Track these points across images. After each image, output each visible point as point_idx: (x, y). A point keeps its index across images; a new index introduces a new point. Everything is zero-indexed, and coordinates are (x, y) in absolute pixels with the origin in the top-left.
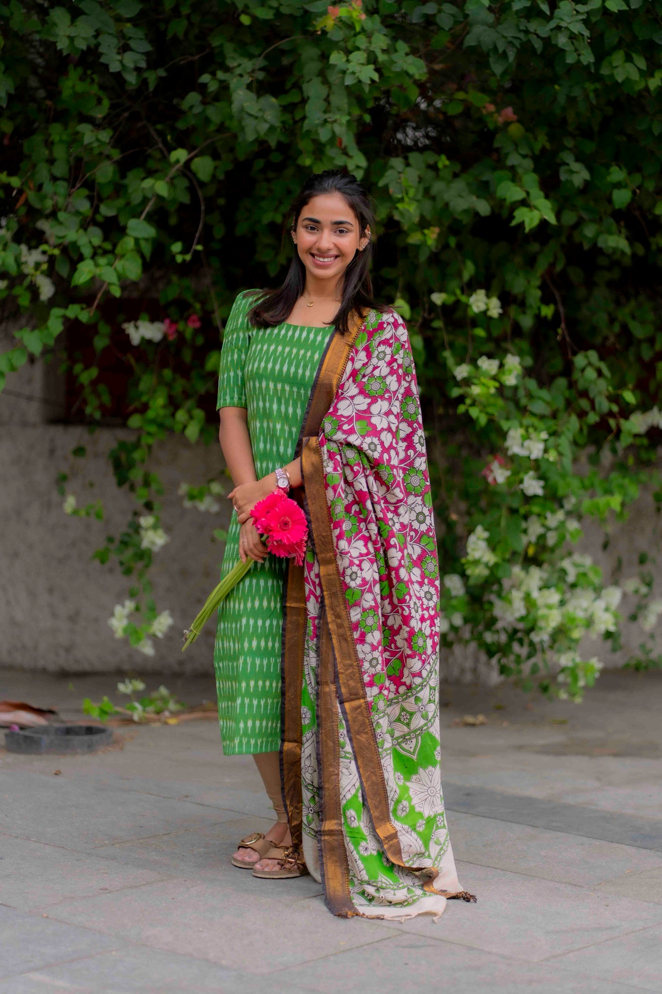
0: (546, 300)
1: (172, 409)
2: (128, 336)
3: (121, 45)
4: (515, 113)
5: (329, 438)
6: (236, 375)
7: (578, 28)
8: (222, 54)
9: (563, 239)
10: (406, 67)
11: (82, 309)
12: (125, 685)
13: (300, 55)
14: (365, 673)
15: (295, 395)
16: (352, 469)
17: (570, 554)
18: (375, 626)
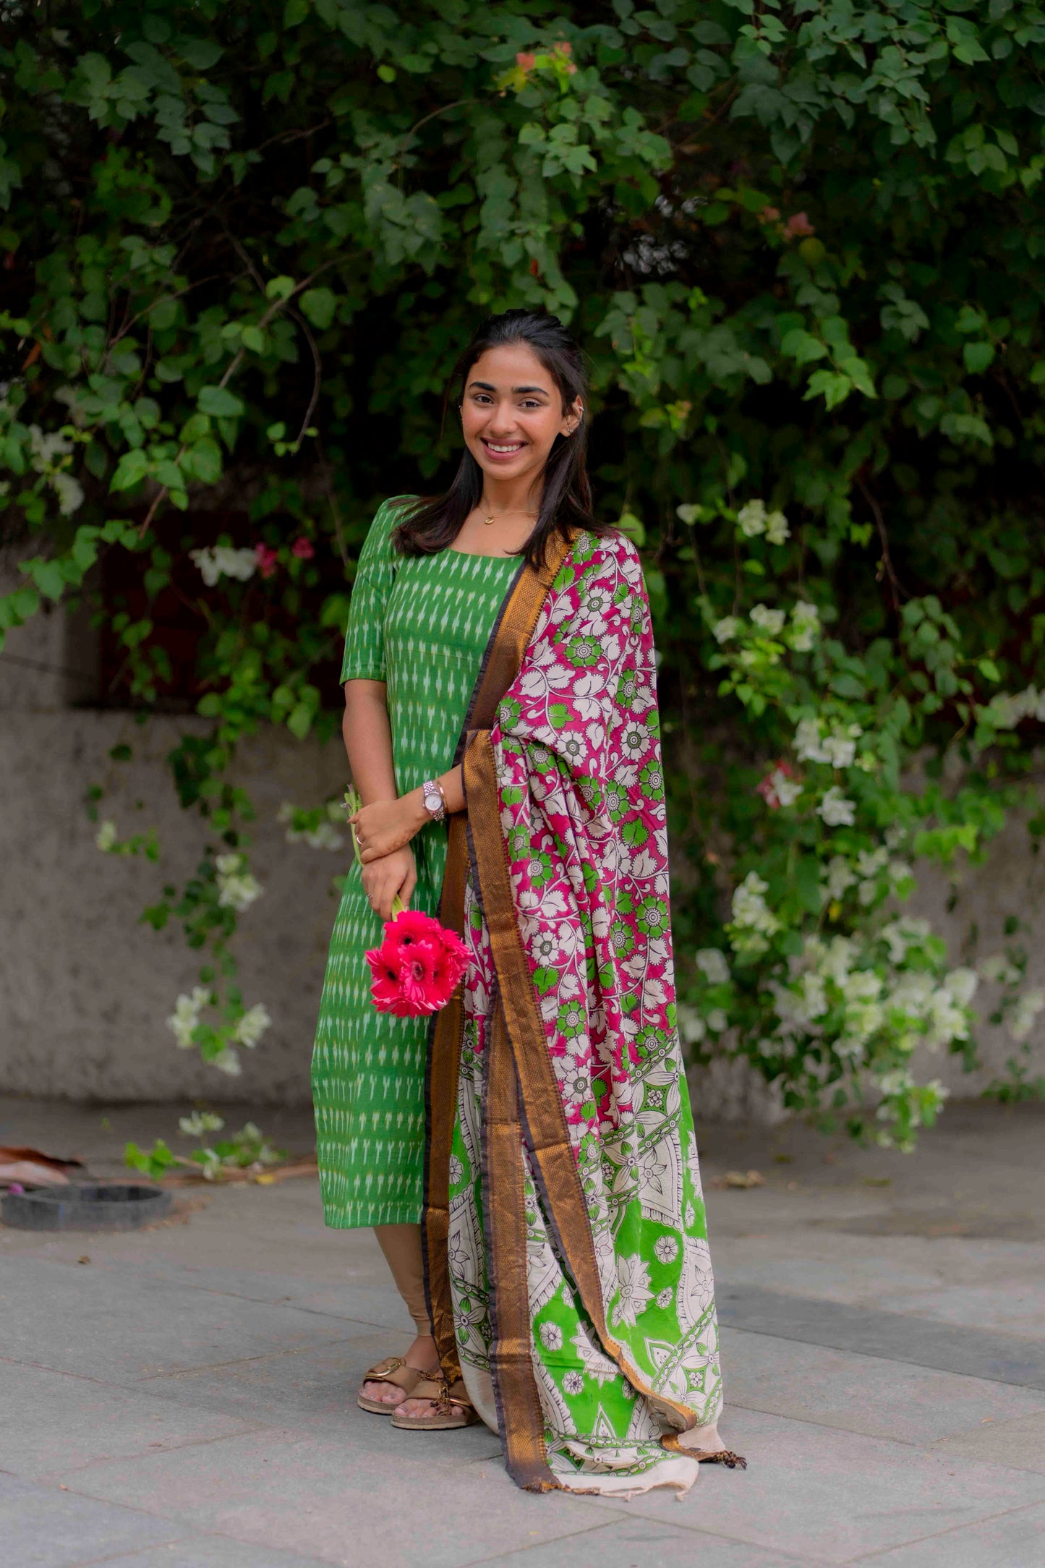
0: (859, 516)
1: (267, 686)
2: (199, 570)
3: (190, 112)
4: (810, 222)
5: (507, 731)
6: (372, 630)
7: (910, 89)
8: (349, 127)
9: (886, 421)
10: (639, 149)
11: (127, 528)
12: (192, 1121)
13: (472, 129)
14: (567, 1102)
15: (459, 664)
16: (542, 780)
17: (895, 918)
18: (581, 1028)
